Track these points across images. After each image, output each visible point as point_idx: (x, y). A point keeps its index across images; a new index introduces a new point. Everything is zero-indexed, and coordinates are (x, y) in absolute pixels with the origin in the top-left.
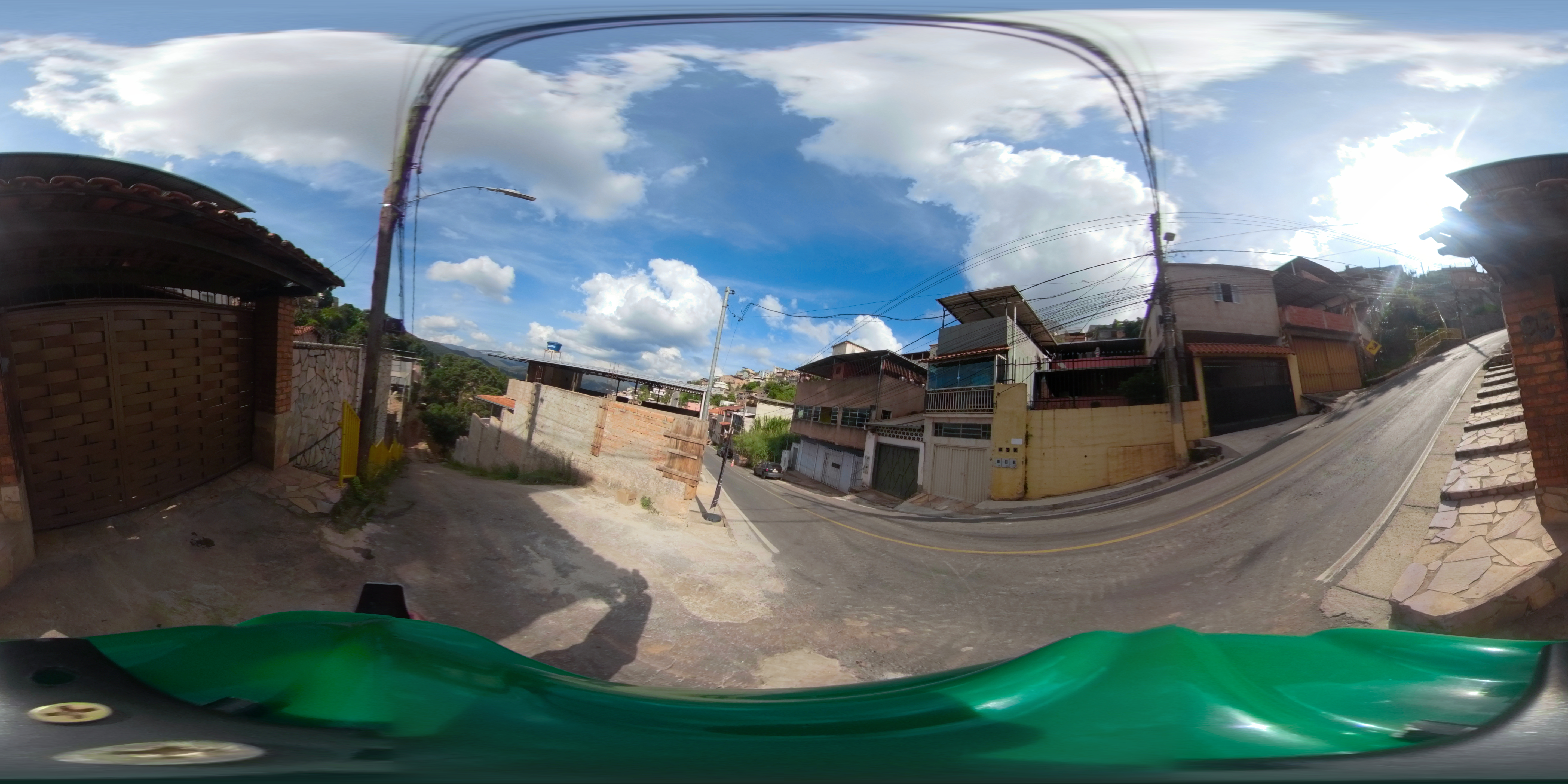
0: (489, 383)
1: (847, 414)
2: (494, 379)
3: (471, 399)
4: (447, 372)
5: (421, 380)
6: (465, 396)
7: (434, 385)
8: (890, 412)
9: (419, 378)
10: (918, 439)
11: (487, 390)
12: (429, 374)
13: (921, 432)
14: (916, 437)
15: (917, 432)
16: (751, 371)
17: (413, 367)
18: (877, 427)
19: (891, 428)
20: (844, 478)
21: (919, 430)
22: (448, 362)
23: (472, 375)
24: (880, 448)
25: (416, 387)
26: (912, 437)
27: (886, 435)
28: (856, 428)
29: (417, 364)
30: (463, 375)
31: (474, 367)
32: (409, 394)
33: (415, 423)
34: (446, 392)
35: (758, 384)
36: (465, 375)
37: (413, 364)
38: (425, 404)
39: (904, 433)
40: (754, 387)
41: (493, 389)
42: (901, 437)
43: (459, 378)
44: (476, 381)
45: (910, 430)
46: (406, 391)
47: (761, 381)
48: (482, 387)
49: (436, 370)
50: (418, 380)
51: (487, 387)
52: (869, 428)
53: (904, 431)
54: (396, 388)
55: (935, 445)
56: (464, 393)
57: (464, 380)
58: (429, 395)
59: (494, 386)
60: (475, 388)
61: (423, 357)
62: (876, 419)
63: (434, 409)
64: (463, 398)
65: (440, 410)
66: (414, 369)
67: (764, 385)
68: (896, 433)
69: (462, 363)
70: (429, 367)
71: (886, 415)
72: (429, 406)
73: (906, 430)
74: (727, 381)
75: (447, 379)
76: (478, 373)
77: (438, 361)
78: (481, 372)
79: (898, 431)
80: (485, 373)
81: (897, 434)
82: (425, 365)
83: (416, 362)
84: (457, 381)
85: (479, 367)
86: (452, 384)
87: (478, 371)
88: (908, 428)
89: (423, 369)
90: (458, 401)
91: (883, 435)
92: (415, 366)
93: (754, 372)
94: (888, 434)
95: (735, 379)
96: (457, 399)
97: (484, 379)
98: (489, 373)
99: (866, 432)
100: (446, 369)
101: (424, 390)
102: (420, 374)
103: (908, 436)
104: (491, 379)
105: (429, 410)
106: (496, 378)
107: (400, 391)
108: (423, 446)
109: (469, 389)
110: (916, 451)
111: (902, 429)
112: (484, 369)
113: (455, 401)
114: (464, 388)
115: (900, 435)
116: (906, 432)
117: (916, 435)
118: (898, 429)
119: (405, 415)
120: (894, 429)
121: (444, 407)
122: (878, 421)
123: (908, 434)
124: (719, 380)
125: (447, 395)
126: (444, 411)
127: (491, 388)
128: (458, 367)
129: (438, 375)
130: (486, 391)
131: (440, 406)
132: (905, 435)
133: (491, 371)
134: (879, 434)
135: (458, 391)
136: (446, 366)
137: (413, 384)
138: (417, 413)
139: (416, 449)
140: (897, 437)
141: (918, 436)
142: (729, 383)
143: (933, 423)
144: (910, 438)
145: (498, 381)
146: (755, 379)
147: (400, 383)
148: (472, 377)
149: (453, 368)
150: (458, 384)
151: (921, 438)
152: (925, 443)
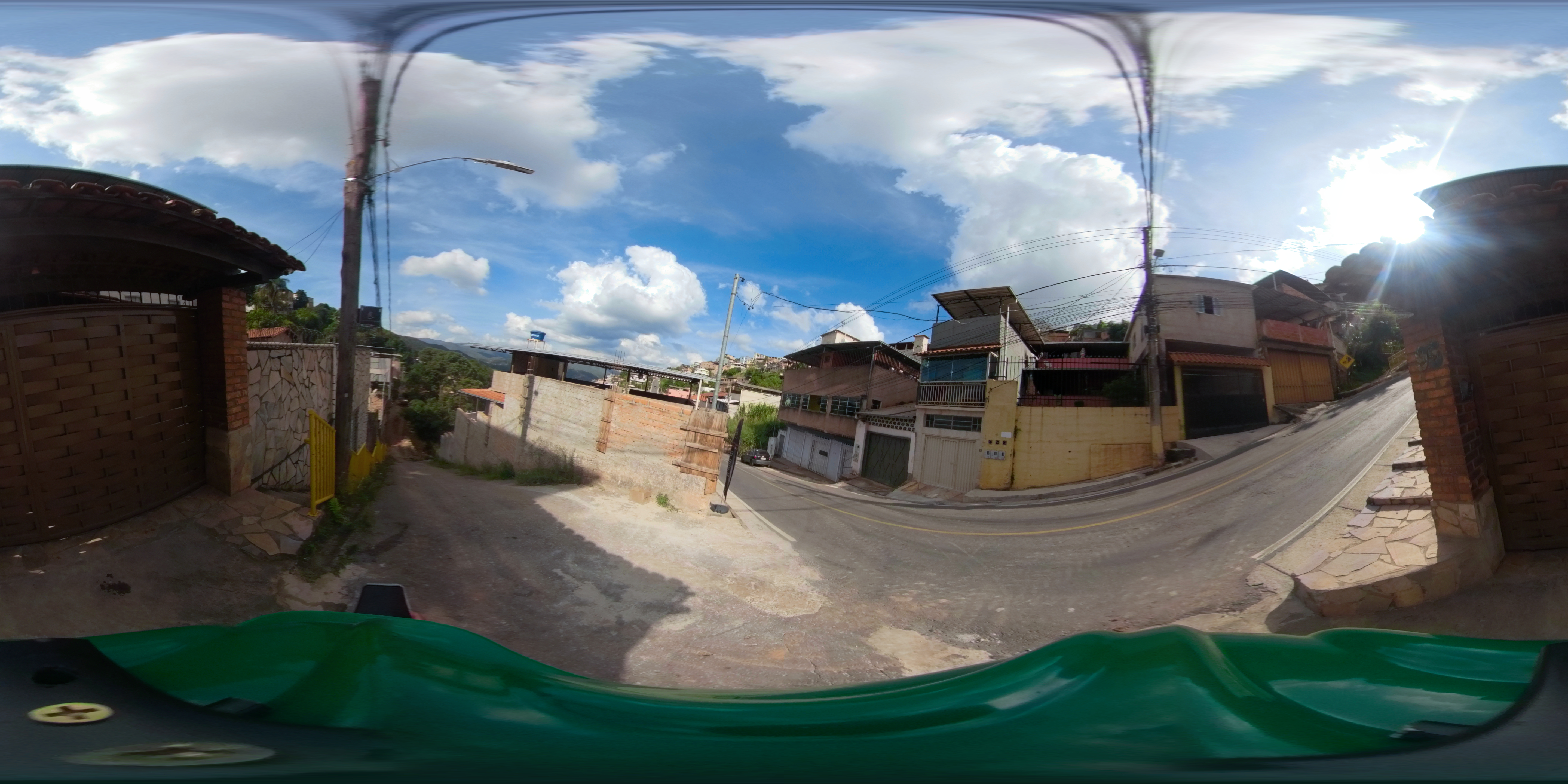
0: (470, 375)
1: (837, 403)
2: (475, 371)
3: (452, 392)
4: (426, 366)
5: (400, 376)
6: (446, 390)
7: (414, 380)
8: (880, 402)
9: (398, 374)
10: (909, 430)
11: (468, 383)
12: (408, 370)
13: (912, 423)
14: (907, 427)
15: (908, 422)
16: (731, 357)
17: (392, 363)
18: (868, 416)
19: (882, 418)
20: (832, 466)
21: (910, 421)
22: (427, 356)
23: (452, 368)
24: (870, 437)
25: (396, 383)
26: (903, 427)
27: (877, 425)
28: (846, 417)
29: (396, 360)
30: (442, 369)
31: (454, 360)
32: (390, 391)
33: (396, 420)
34: (427, 387)
35: (739, 370)
36: (444, 368)
37: (392, 361)
38: (406, 400)
39: (895, 423)
40: (734, 373)
41: (474, 381)
42: (892, 427)
43: (439, 372)
44: (456, 374)
45: (901, 420)
46: (386, 388)
47: (742, 367)
48: (463, 380)
49: (415, 364)
50: (398, 376)
51: (467, 379)
52: (860, 417)
53: (895, 421)
54: (376, 385)
55: (926, 435)
56: (445, 387)
57: (445, 374)
58: (409, 391)
59: (475, 378)
60: (454, 381)
61: (401, 352)
62: (867, 409)
63: (416, 405)
64: (444, 392)
65: (422, 406)
66: (393, 365)
67: (745, 372)
68: (887, 422)
69: (441, 357)
70: (408, 362)
71: (876, 405)
72: (411, 402)
73: (897, 420)
74: (707, 367)
75: (427, 374)
76: (457, 366)
77: (416, 356)
78: (461, 365)
79: (889, 421)
80: (465, 366)
81: (889, 424)
82: (404, 361)
83: (394, 358)
84: (437, 375)
85: (459, 360)
86: (432, 378)
87: (458, 364)
88: (900, 418)
89: (402, 365)
90: (440, 395)
91: (874, 424)
92: (393, 362)
93: (734, 359)
94: (879, 423)
95: (715, 365)
96: (438, 393)
97: (465, 372)
98: (469, 366)
99: (856, 421)
100: (426, 364)
101: (404, 386)
102: (400, 371)
103: (899, 426)
104: (472, 372)
105: (411, 407)
106: (476, 370)
107: (380, 389)
108: (406, 443)
109: (449, 383)
110: (907, 441)
111: (893, 419)
112: (464, 361)
113: (435, 395)
114: (444, 382)
115: (891, 425)
116: (897, 422)
117: (908, 425)
118: (889, 419)
119: (386, 412)
120: (885, 418)
121: (426, 403)
122: (869, 410)
123: (899, 424)
124: (699, 366)
125: (427, 390)
126: (427, 407)
127: (472, 380)
128: (437, 361)
129: (418, 370)
130: (467, 385)
131: (421, 402)
132: (896, 425)
133: (471, 363)
134: (870, 424)
135: (438, 385)
136: (425, 360)
137: (393, 380)
138: (398, 410)
139: (399, 447)
140: (888, 426)
141: (910, 427)
142: (710, 370)
143: (925, 414)
144: (901, 428)
145: (478, 373)
146: (736, 365)
147: (380, 380)
148: (452, 370)
149: (433, 362)
150: (438, 379)
151: (912, 428)
152: (916, 433)
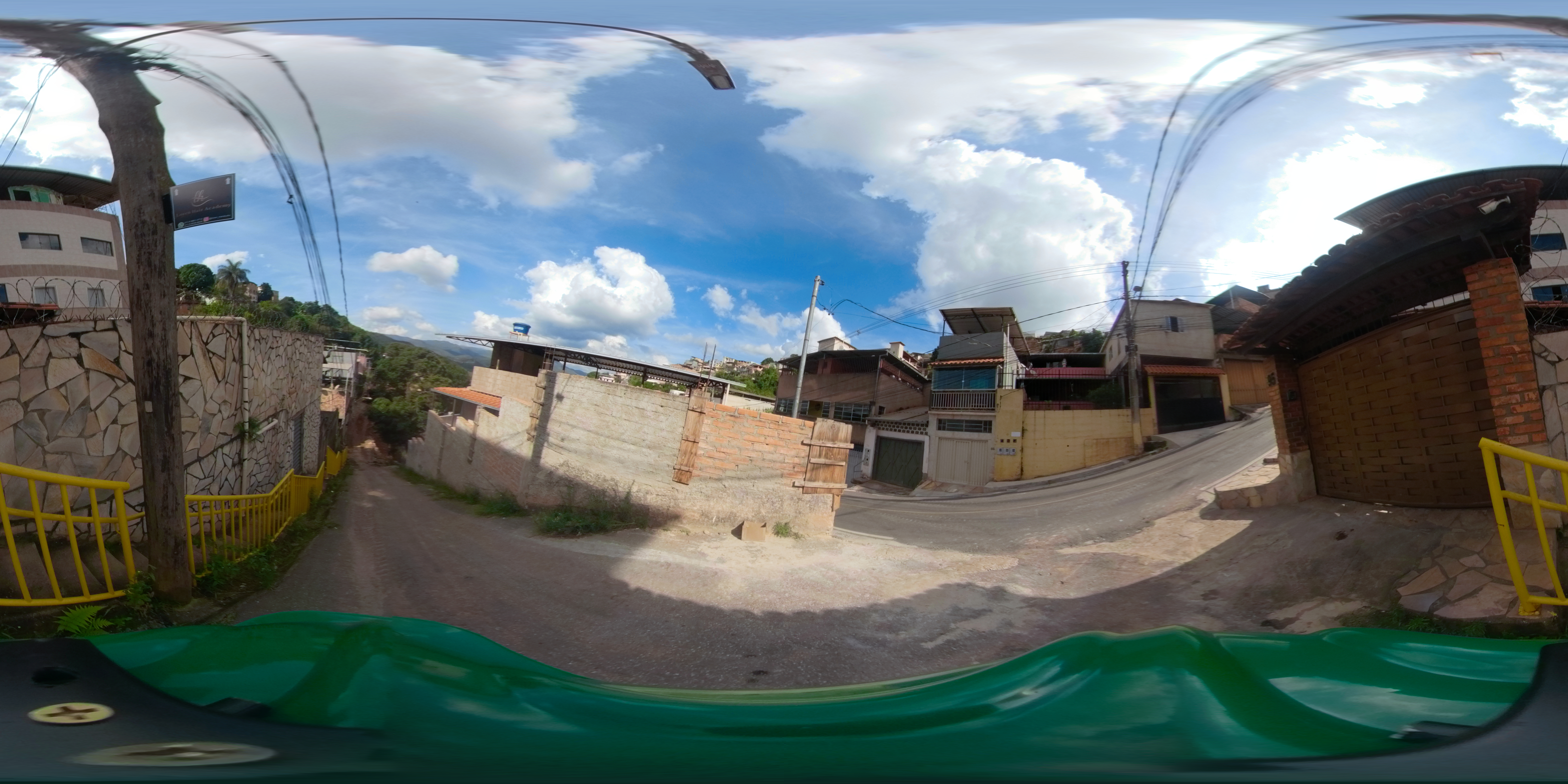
0: (439, 373)
1: (841, 409)
3: (419, 390)
7: (380, 376)
10: (922, 433)
12: (374, 366)
13: (925, 427)
18: (875, 421)
19: (891, 422)
21: (921, 425)
22: (394, 351)
23: (420, 364)
24: (880, 442)
25: (361, 379)
26: (916, 430)
27: (886, 429)
29: (361, 355)
30: (410, 365)
31: (422, 356)
32: (353, 388)
33: (360, 418)
37: (357, 356)
38: (370, 398)
39: (906, 428)
42: (904, 431)
43: (406, 368)
44: (424, 371)
45: (914, 424)
46: (350, 384)
48: (432, 377)
49: (381, 360)
50: (363, 372)
51: (436, 377)
52: (871, 423)
53: (906, 425)
54: (339, 381)
56: (413, 385)
58: (375, 388)
59: (443, 376)
60: (422, 378)
61: (368, 348)
62: (875, 414)
63: (380, 404)
64: (412, 389)
65: (388, 405)
66: (358, 360)
68: (897, 427)
69: (408, 354)
71: (881, 410)
77: (383, 352)
78: (429, 362)
80: (433, 363)
81: (900, 428)
82: (369, 356)
85: (428, 356)
86: (398, 375)
87: (426, 361)
88: (910, 423)
89: (367, 360)
90: (407, 392)
91: (881, 428)
93: (703, 362)
94: (890, 428)
96: (405, 390)
97: (433, 369)
98: (438, 363)
100: (393, 360)
101: (369, 383)
102: (365, 366)
103: (911, 430)
104: (441, 369)
105: (375, 406)
107: (342, 385)
108: (370, 444)
109: (416, 380)
110: (920, 444)
112: (432, 357)
113: (402, 393)
114: (411, 379)
116: (909, 426)
117: (919, 429)
118: (897, 423)
119: (348, 411)
121: (391, 401)
122: (877, 416)
125: (394, 387)
126: (392, 406)
127: (441, 378)
128: (404, 357)
129: (384, 366)
131: (387, 401)
133: (440, 360)
134: (877, 428)
135: (405, 382)
136: (392, 356)
137: (357, 376)
138: (363, 406)
139: (362, 448)
140: (899, 431)
141: (923, 430)
144: (914, 432)
145: (447, 370)
147: (344, 376)
148: (420, 367)
149: (400, 358)
150: (405, 376)
151: (925, 432)
152: (929, 437)
